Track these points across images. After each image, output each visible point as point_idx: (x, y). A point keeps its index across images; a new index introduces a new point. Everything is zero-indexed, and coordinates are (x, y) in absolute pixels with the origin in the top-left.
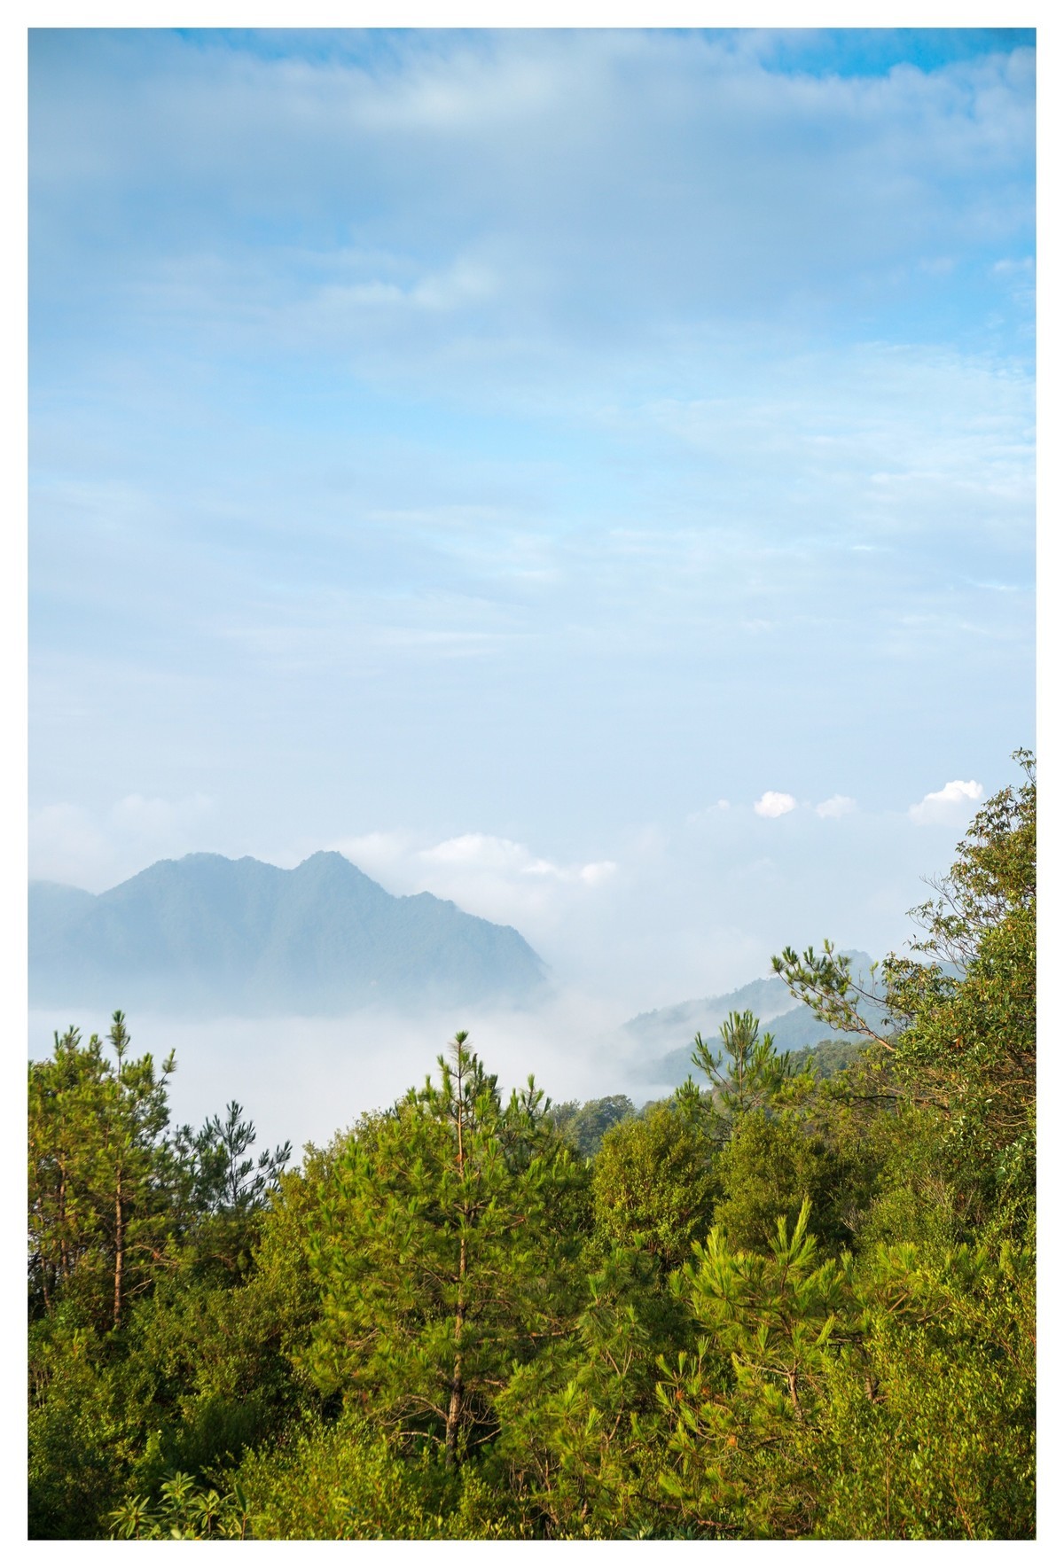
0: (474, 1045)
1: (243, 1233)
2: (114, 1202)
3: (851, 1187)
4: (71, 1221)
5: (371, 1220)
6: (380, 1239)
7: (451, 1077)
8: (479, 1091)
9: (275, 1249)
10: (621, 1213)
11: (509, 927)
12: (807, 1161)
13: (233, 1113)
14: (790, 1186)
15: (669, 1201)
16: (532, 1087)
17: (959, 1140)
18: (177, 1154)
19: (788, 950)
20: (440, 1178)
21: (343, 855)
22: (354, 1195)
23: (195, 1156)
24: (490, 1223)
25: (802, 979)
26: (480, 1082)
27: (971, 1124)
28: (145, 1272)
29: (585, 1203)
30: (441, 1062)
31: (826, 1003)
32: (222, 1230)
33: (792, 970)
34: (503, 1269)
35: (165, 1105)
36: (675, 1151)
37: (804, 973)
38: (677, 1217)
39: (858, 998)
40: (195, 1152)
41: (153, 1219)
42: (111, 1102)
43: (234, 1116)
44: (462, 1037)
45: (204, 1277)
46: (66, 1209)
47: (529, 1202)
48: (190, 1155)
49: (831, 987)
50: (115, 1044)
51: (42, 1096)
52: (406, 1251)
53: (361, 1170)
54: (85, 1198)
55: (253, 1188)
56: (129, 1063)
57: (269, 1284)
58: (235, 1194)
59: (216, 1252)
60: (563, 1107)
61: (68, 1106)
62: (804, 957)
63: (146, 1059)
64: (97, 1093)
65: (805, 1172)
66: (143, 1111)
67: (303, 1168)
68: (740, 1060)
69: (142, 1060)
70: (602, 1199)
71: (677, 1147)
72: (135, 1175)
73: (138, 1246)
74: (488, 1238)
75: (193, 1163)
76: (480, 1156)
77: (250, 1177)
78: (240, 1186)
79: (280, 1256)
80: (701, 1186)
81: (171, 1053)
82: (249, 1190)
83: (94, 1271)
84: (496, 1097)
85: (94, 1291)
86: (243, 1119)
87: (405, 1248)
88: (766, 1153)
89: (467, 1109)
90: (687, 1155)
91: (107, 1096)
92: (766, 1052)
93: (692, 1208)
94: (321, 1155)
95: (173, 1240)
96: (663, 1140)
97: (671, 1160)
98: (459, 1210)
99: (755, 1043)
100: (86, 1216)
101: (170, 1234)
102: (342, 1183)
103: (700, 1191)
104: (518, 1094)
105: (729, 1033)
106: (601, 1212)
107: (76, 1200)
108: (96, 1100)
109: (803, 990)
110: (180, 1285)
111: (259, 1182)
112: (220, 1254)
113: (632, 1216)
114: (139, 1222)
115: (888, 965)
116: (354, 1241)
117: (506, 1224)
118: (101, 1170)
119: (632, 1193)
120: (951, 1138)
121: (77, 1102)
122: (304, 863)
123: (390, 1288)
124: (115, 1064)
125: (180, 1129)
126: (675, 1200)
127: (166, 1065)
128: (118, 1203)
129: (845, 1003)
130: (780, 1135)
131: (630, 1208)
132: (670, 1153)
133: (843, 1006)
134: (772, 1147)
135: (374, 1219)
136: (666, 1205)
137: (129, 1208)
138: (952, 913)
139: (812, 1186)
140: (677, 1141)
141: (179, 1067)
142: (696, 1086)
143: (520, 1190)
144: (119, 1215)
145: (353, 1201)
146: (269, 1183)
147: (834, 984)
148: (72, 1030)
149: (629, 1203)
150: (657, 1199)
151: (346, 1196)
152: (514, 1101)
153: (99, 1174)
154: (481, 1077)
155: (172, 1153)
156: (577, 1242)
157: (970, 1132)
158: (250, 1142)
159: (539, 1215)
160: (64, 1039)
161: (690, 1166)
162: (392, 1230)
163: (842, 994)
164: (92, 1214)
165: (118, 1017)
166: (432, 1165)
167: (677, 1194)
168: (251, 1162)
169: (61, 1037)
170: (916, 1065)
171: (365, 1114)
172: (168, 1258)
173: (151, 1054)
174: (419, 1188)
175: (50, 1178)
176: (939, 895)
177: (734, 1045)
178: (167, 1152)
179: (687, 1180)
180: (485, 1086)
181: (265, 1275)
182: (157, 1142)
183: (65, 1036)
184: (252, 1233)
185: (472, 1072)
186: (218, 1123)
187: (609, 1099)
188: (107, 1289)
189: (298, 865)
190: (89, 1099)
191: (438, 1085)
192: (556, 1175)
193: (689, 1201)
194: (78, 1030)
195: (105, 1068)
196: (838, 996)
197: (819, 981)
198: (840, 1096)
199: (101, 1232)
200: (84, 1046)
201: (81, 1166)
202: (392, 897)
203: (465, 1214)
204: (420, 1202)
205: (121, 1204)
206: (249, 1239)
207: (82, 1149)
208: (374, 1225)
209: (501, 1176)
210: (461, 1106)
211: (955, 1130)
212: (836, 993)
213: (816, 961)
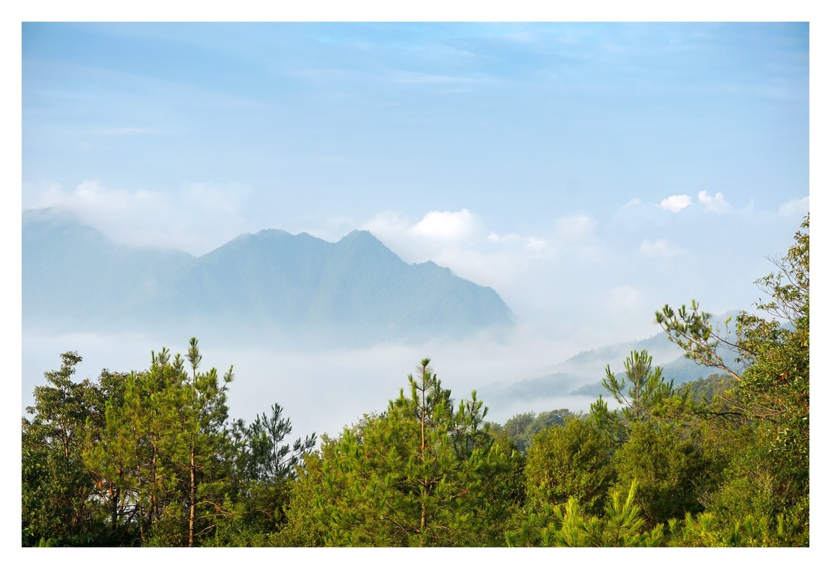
0: (435, 369)
1: (278, 496)
2: (189, 470)
3: (708, 477)
4: (159, 482)
5: (358, 488)
6: (364, 502)
7: (417, 390)
8: (437, 400)
9: (299, 507)
10: (545, 490)
11: (489, 288)
12: (678, 457)
13: (276, 412)
14: (665, 475)
15: (579, 483)
16: (475, 399)
17: (783, 445)
18: (234, 439)
19: (667, 307)
20: (408, 460)
21: (372, 233)
22: (347, 470)
23: (246, 441)
24: (441, 493)
25: (676, 328)
26: (438, 395)
27: (793, 434)
28: (210, 519)
29: (520, 482)
30: (411, 379)
31: (694, 346)
32: (263, 492)
33: (669, 321)
34: (450, 525)
35: (225, 404)
36: (584, 448)
37: (677, 323)
38: (584, 494)
39: (717, 342)
40: (246, 438)
41: (216, 483)
42: (187, 401)
43: (277, 414)
44: (426, 363)
45: (251, 524)
46: (156, 474)
47: (470, 479)
48: (242, 440)
49: (698, 334)
50: (191, 361)
51: (141, 396)
52: (382, 510)
53: (353, 453)
54: (169, 467)
55: (290, 465)
56: (201, 375)
57: (295, 531)
58: (277, 468)
59: (259, 508)
60: (523, 416)
61: (158, 403)
62: (678, 312)
63: (212, 372)
64: (178, 394)
65: (676, 466)
66: (210, 408)
67: (321, 452)
68: (637, 386)
69: (209, 373)
70: (531, 480)
71: (586, 444)
72: (203, 452)
73: (205, 501)
74: (439, 504)
75: (245, 445)
76: (436, 446)
77: (288, 457)
78: (280, 463)
79: (303, 512)
80: (602, 473)
81: (230, 368)
82: (286, 466)
83: (175, 518)
84: (449, 405)
85: (175, 531)
86: (283, 416)
87: (381, 508)
88: (648, 452)
89: (429, 413)
90: (593, 451)
91: (184, 397)
92: (656, 380)
93: (595, 488)
94: (333, 443)
95: (229, 498)
96: (576, 439)
97: (581, 454)
98: (420, 483)
99: (649, 373)
100: (169, 479)
101: (226, 495)
102: (340, 462)
103: (601, 476)
104: (465, 403)
105: (631, 366)
106: (531, 489)
107: (163, 468)
108: (177, 399)
109: (677, 336)
110: (234, 530)
111: (294, 460)
112: (263, 509)
113: (552, 492)
114: (205, 485)
115: (741, 320)
116: (348, 502)
117: (453, 494)
118: (180, 448)
119: (553, 476)
120: (778, 443)
121: (164, 401)
122: (344, 239)
123: (371, 535)
124: (190, 375)
125: (236, 422)
126: (583, 482)
127: (227, 376)
128: (192, 471)
129: (707, 346)
130: (659, 439)
131: (551, 487)
132: (580, 449)
133: (706, 348)
134: (653, 447)
135: (360, 487)
136: (576, 485)
137: (200, 475)
138: (789, 283)
139: (681, 475)
140: (586, 441)
141: (236, 378)
142: (605, 403)
143: (464, 470)
144: (192, 480)
145: (347, 475)
146: (301, 462)
147: (701, 332)
148: (164, 350)
149: (551, 483)
150: (570, 481)
151: (343, 471)
152: (462, 408)
153: (179, 451)
154: (439, 391)
155: (230, 439)
156: (504, 508)
157: (792, 440)
158: (288, 432)
159: (478, 489)
160: (158, 356)
161: (595, 459)
162: (373, 495)
163: (706, 339)
164: (173, 478)
165: (193, 342)
166: (403, 453)
167: (585, 478)
168: (287, 448)
169: (156, 355)
170: (756, 391)
171: (365, 416)
172: (227, 511)
173: (215, 368)
174: (393, 467)
175: (145, 452)
176: (780, 270)
177: (634, 374)
178: (227, 437)
179: (592, 468)
180: (441, 398)
181: (293, 525)
182: (220, 430)
183: (160, 355)
184: (285, 495)
185: (433, 387)
186: (265, 418)
187: (556, 411)
188: (184, 531)
189: (340, 239)
190: (172, 399)
191: (408, 395)
192: (491, 462)
193: (593, 483)
194: (168, 350)
195: (184, 377)
196: (703, 341)
197: (689, 329)
198: (701, 413)
199: (179, 491)
200: (171, 362)
201: (166, 445)
202: (406, 264)
203: (425, 486)
204: (393, 477)
205: (194, 472)
206: (283, 500)
207: (167, 433)
208: (360, 492)
209: (451, 461)
210: (424, 410)
211: (780, 438)
212: (701, 339)
213: (688, 316)
